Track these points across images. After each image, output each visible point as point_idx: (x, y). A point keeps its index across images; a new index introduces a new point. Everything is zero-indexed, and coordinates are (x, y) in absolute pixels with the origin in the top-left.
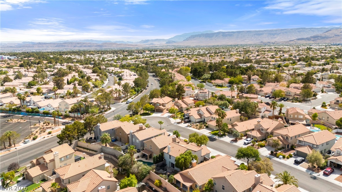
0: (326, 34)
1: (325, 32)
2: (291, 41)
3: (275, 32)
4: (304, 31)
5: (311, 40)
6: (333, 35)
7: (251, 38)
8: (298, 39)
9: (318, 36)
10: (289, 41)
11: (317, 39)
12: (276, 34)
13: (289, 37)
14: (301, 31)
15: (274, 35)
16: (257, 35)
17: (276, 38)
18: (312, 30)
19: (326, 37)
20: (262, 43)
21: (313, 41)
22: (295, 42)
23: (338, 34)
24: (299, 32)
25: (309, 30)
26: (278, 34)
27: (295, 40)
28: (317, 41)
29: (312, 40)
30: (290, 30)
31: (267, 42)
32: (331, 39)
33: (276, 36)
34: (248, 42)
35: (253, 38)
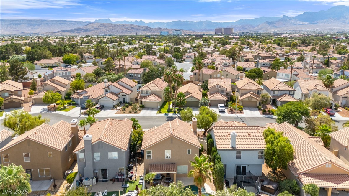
0: (87, 26)
1: (86, 25)
2: (55, 32)
3: (35, 23)
4: (65, 23)
5: (75, 32)
6: (93, 28)
7: (6, 28)
8: (63, 31)
9: (81, 29)
10: (54, 32)
11: (80, 31)
12: (36, 24)
13: (51, 29)
14: (62, 23)
15: (34, 26)
16: (13, 25)
17: (37, 29)
18: (72, 23)
19: (88, 30)
20: (23, 34)
21: (77, 33)
22: (60, 33)
23: (97, 27)
24: (60, 24)
25: (70, 22)
26: (39, 25)
27: (60, 32)
28: (81, 33)
29: (76, 32)
30: (50, 22)
31: (29, 33)
32: (93, 32)
33: (36, 27)
34: (4, 32)
35: (9, 28)
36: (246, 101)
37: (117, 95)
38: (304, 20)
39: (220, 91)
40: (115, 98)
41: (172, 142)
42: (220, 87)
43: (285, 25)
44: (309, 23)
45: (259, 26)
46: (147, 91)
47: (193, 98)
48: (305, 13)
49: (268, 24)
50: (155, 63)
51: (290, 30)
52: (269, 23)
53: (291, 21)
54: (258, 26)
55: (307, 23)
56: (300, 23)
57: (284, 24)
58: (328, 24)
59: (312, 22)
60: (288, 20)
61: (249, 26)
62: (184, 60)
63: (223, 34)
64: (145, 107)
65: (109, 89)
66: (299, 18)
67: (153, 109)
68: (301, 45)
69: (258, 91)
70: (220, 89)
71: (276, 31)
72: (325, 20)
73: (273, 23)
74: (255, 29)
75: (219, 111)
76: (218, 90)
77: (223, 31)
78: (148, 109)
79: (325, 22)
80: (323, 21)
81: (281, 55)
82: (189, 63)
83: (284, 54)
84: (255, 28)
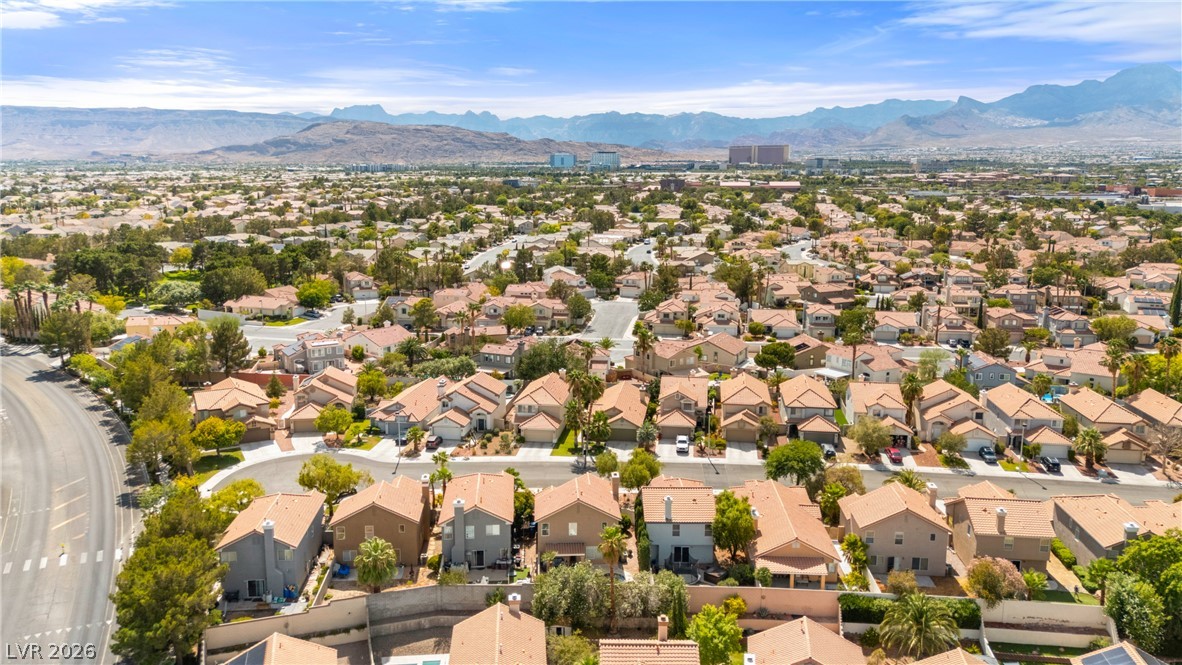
0: (308, 134)
1: (304, 130)
2: (203, 153)
3: (134, 119)
4: (233, 122)
5: (268, 152)
6: (328, 141)
7: (40, 137)
8: (229, 149)
9: (288, 141)
10: (199, 153)
11: (284, 149)
12: (139, 125)
13: (189, 140)
14: (225, 121)
15: (132, 130)
16: (64, 126)
17: (142, 140)
18: (258, 119)
19: (310, 145)
20: (96, 158)
21: (276, 154)
22: (219, 157)
23: (341, 136)
24: (218, 122)
25: (250, 118)
26: (148, 127)
27: (217, 152)
28: (287, 155)
29: (271, 152)
30: (185, 116)
31: (118, 155)
32: (328, 151)
33: (139, 133)
34: (33, 150)
35: (48, 137)
36: (734, 430)
37: (467, 414)
38: (1030, 112)
39: (683, 406)
40: (465, 421)
41: (578, 511)
42: (683, 398)
43: (966, 129)
44: (1046, 122)
45: (880, 134)
46: (530, 407)
47: (625, 423)
48: (1032, 90)
49: (908, 124)
50: (541, 312)
51: (979, 146)
52: (913, 123)
53: (985, 115)
54: (874, 132)
55: (1039, 122)
56: (1014, 121)
57: (963, 126)
58: (1110, 127)
59: (1056, 120)
60: (976, 111)
61: (845, 133)
62: (617, 292)
63: (756, 164)
64: (527, 439)
65: (451, 400)
66: (1014, 104)
67: (542, 444)
68: (964, 234)
69: (761, 408)
70: (682, 402)
71: (935, 149)
72: (1099, 114)
73: (925, 122)
74: (864, 141)
75: (678, 452)
76: (677, 405)
77: (755, 154)
78: (533, 444)
79: (1100, 119)
80: (1091, 115)
81: (884, 278)
82: (630, 300)
83: (892, 276)
84: (864, 136)
